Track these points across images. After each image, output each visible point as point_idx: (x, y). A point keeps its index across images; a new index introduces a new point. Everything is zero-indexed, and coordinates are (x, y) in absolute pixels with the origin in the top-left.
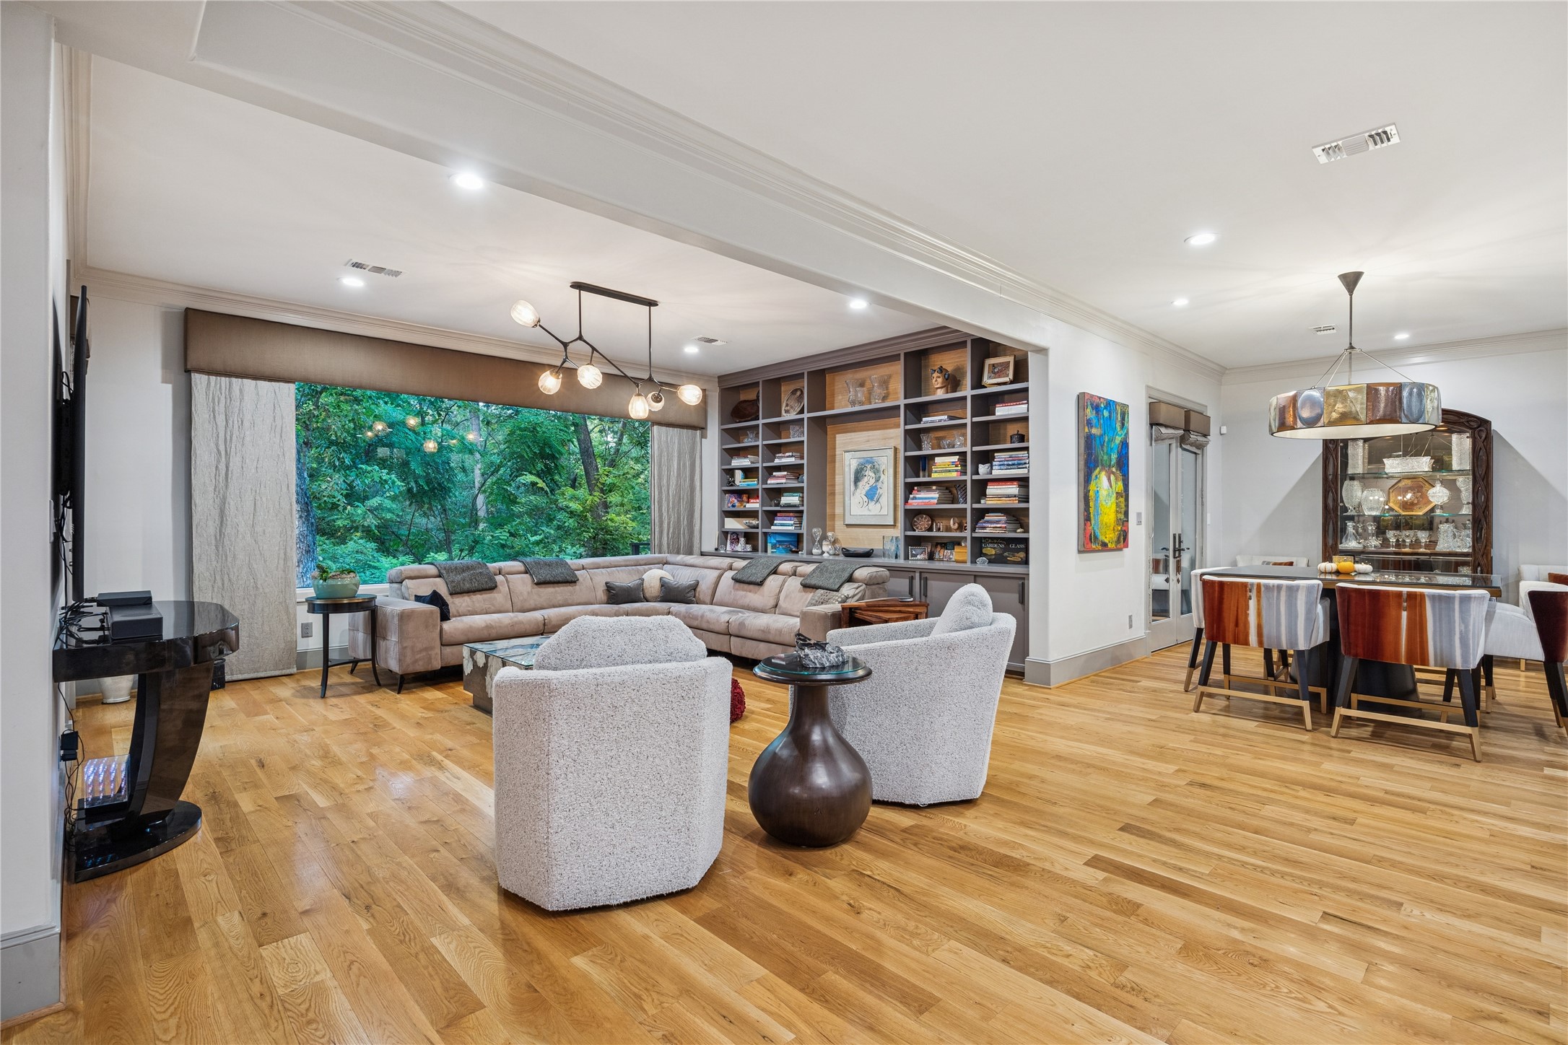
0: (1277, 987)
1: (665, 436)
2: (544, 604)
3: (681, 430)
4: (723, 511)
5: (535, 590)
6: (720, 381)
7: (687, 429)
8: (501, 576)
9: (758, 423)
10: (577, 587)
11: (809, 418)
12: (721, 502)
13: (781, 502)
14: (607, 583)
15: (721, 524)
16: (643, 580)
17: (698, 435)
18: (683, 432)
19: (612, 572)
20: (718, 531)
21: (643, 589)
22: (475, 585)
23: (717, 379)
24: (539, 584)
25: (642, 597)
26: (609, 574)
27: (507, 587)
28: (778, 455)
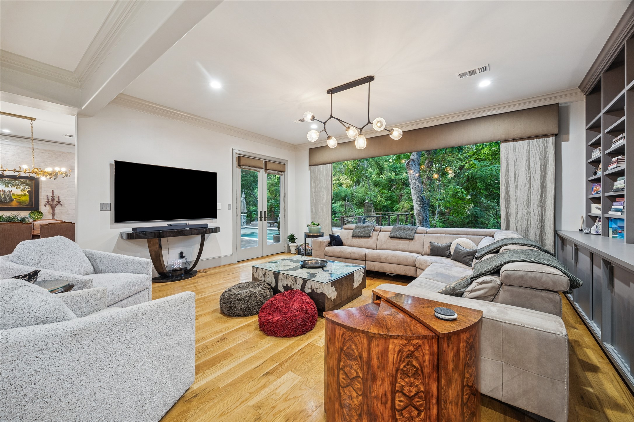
1: (512, 148)
2: (392, 248)
3: (530, 141)
4: (590, 198)
5: (389, 240)
6: (582, 91)
7: (537, 139)
8: (378, 232)
9: (601, 114)
10: (412, 242)
11: (628, 91)
12: (588, 190)
13: (614, 187)
14: (430, 242)
15: (589, 209)
16: (451, 244)
17: (551, 140)
18: (533, 142)
19: (440, 237)
20: (584, 215)
21: (450, 249)
22: (362, 234)
23: (580, 90)
24: (391, 237)
25: (448, 253)
26: (437, 237)
27: (376, 237)
28: (614, 140)
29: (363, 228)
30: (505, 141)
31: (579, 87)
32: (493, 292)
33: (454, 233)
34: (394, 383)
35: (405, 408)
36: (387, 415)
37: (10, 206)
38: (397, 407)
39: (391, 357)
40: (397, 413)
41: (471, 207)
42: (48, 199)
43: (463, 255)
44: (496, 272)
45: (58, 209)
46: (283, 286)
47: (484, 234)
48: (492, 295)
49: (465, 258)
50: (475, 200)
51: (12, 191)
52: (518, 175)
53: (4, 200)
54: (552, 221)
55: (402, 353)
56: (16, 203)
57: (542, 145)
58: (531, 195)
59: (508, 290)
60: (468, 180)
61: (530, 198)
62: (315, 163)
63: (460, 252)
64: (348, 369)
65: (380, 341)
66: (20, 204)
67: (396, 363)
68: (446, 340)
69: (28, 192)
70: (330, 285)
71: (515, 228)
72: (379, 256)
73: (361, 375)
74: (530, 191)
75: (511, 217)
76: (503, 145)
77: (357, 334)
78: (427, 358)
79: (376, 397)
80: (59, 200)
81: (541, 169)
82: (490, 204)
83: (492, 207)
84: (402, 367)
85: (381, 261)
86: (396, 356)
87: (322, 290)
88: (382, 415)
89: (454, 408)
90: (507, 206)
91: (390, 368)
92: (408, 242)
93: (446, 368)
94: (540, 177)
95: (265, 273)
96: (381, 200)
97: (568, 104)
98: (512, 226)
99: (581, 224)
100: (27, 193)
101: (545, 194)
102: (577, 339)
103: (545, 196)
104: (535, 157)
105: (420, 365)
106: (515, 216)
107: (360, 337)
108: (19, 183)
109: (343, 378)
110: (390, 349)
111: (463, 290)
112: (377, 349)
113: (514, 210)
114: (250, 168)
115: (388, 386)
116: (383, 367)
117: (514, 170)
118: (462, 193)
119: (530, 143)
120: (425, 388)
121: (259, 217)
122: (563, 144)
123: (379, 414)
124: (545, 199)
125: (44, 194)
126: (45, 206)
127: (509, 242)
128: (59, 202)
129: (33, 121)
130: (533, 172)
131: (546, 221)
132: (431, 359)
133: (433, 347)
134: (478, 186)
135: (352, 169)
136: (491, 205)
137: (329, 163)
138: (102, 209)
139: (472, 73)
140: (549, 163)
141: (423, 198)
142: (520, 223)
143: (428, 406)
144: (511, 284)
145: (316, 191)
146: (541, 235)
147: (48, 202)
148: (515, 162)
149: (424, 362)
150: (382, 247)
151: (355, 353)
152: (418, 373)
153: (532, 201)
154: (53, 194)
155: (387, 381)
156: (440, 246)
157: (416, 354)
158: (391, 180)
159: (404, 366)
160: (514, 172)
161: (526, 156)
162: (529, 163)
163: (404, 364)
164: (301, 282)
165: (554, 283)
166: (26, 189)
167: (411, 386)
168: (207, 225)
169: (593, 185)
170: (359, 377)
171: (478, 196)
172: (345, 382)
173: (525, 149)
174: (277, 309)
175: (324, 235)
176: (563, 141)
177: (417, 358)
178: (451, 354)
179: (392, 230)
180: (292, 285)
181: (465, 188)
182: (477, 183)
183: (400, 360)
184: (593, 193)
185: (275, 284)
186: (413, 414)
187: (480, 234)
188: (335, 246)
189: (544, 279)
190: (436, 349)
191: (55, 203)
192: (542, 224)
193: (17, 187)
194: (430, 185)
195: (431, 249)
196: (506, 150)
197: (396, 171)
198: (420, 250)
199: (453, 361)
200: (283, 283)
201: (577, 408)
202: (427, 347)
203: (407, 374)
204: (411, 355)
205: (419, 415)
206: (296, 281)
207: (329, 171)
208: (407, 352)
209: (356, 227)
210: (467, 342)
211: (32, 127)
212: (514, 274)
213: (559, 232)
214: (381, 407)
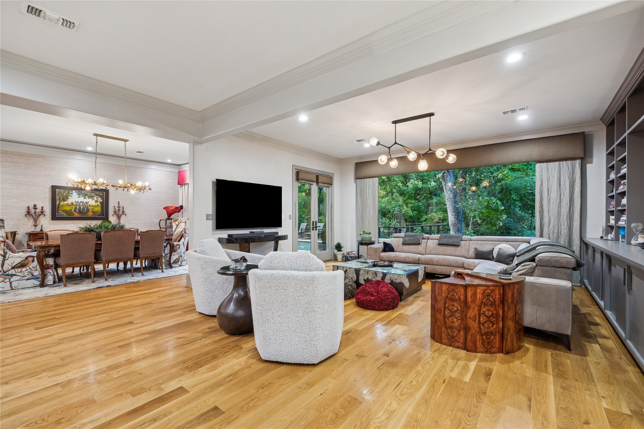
0: (43, 420)
1: (546, 168)
2: (440, 253)
3: (561, 162)
4: (609, 211)
5: (437, 247)
6: (603, 122)
7: (566, 161)
8: (426, 240)
9: (614, 146)
10: (459, 248)
11: (628, 134)
12: (608, 204)
13: (622, 203)
14: (475, 248)
15: (608, 220)
16: (494, 249)
17: (578, 163)
18: (563, 163)
19: (483, 244)
20: (604, 225)
21: (493, 253)
22: (412, 242)
23: (601, 122)
24: (439, 244)
25: (491, 257)
26: (481, 244)
27: (425, 245)
28: (622, 167)
29: (412, 237)
30: (540, 162)
31: (601, 120)
32: (531, 271)
33: (495, 240)
34: (480, 310)
35: (486, 322)
36: (476, 327)
37: (87, 215)
38: (481, 322)
39: (478, 296)
40: (481, 325)
41: (504, 218)
42: (115, 210)
43: (505, 257)
44: (533, 260)
45: (123, 217)
46: (364, 279)
47: (521, 240)
48: (530, 273)
49: (507, 260)
50: (508, 211)
51: (88, 202)
52: (551, 191)
53: (83, 211)
54: (578, 230)
55: (485, 294)
56: (91, 213)
57: (570, 166)
58: (562, 208)
59: (540, 269)
60: (502, 191)
61: (561, 211)
62: (361, 177)
63: (502, 255)
64: (451, 307)
65: (473, 288)
66: (94, 214)
67: (481, 299)
68: (507, 287)
69: (101, 203)
70: (406, 277)
71: (548, 236)
72: (432, 259)
73: (459, 309)
74: (561, 205)
75: (545, 227)
76: (538, 166)
77: (457, 287)
78: (497, 296)
79: (469, 318)
80: (123, 210)
81: (570, 186)
82: (524, 215)
83: (526, 218)
84: (484, 301)
85: (433, 263)
86: (481, 295)
87: (400, 280)
88: (473, 327)
89: (511, 323)
90: (542, 217)
91: (478, 302)
92: (455, 248)
93: (507, 301)
94: (569, 193)
95: (346, 270)
96: (407, 210)
97: (592, 133)
98: (545, 234)
99: (602, 232)
100: (99, 204)
101: (573, 207)
102: (590, 312)
103: (573, 209)
104: (564, 176)
105: (494, 300)
106: (547, 226)
107: (459, 288)
108: (94, 195)
109: (448, 313)
110: (478, 292)
111: (512, 272)
112: (471, 293)
113: (547, 221)
114: (306, 182)
115: (477, 312)
116: (474, 301)
117: (547, 186)
118: (497, 204)
119: (561, 165)
120: (496, 312)
121: (312, 227)
122: (588, 166)
123: (471, 326)
124: (573, 211)
125: (112, 204)
126: (113, 216)
127: (542, 244)
128: (123, 212)
129: (126, 142)
130: (563, 189)
131: (574, 230)
132: (500, 297)
133: (501, 291)
134: (513, 198)
135: (386, 180)
136: (524, 217)
137: (376, 177)
138: (207, 219)
139: (513, 111)
140: (577, 181)
141: (458, 209)
142: (552, 232)
143: (497, 321)
144: (542, 265)
145: (362, 202)
146: (570, 241)
147: (115, 212)
148: (548, 180)
149: (496, 298)
150: (432, 253)
151: (456, 298)
152: (493, 304)
153: (562, 213)
154: (119, 205)
155: (476, 309)
156: (484, 251)
157: (492, 294)
158: (418, 189)
159: (486, 301)
160: (547, 189)
161: (557, 175)
162: (560, 181)
163: (486, 299)
164: (382, 275)
165: (568, 262)
166: (99, 200)
167: (489, 311)
168: (277, 233)
169: (612, 201)
170: (459, 310)
171: (512, 207)
172: (449, 314)
173: (557, 169)
174: (369, 293)
175: (375, 243)
176: (588, 164)
177: (492, 296)
178: (510, 295)
179: (440, 238)
180: (373, 278)
181: (499, 199)
182: (511, 194)
183: (483, 298)
184: (611, 207)
185: (356, 279)
186: (490, 326)
187: (518, 241)
188: (388, 252)
189: (561, 261)
190: (502, 292)
191: (121, 213)
192: (570, 232)
193: (92, 199)
194: (466, 196)
195: (476, 254)
196: (540, 170)
197: (423, 179)
198: (466, 255)
199: (511, 298)
200: (364, 278)
201: (581, 338)
202: (497, 291)
203: (487, 305)
204: (489, 295)
205: (493, 326)
206: (376, 275)
207: (376, 184)
208: (487, 293)
209: (406, 236)
210: (518, 290)
211: (125, 147)
212: (544, 259)
213: (584, 239)
214: (473, 323)
